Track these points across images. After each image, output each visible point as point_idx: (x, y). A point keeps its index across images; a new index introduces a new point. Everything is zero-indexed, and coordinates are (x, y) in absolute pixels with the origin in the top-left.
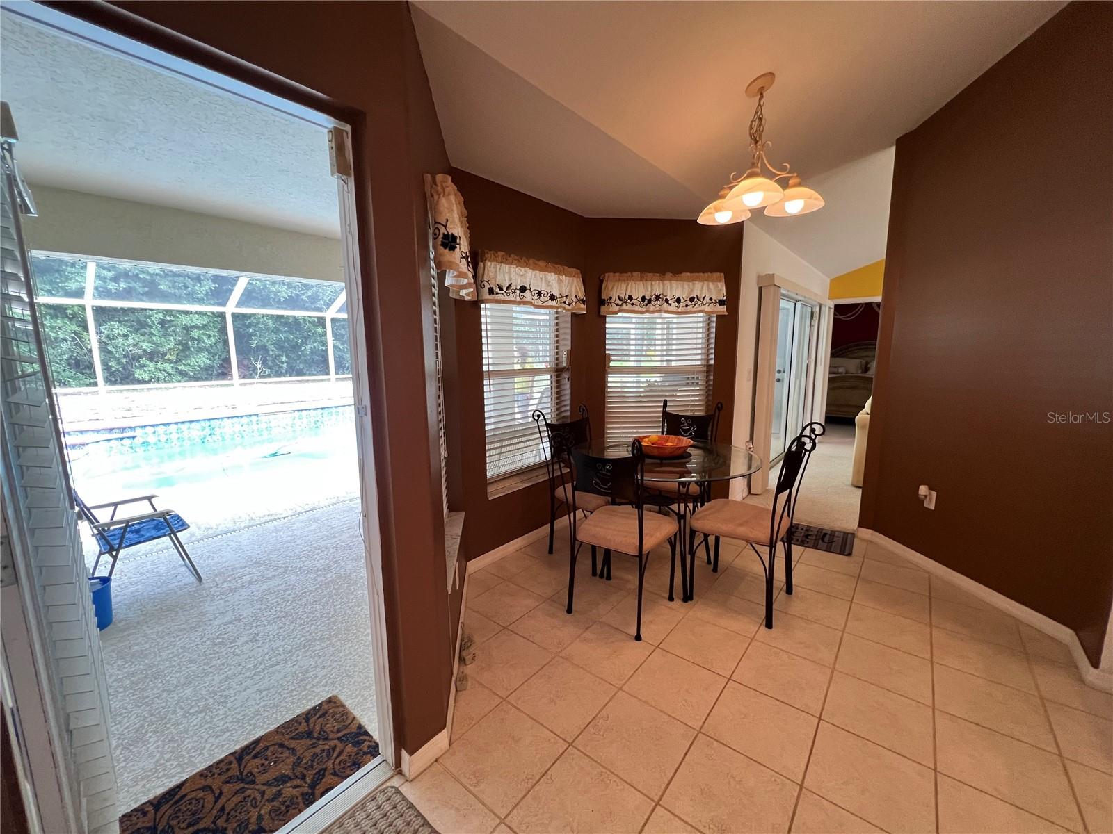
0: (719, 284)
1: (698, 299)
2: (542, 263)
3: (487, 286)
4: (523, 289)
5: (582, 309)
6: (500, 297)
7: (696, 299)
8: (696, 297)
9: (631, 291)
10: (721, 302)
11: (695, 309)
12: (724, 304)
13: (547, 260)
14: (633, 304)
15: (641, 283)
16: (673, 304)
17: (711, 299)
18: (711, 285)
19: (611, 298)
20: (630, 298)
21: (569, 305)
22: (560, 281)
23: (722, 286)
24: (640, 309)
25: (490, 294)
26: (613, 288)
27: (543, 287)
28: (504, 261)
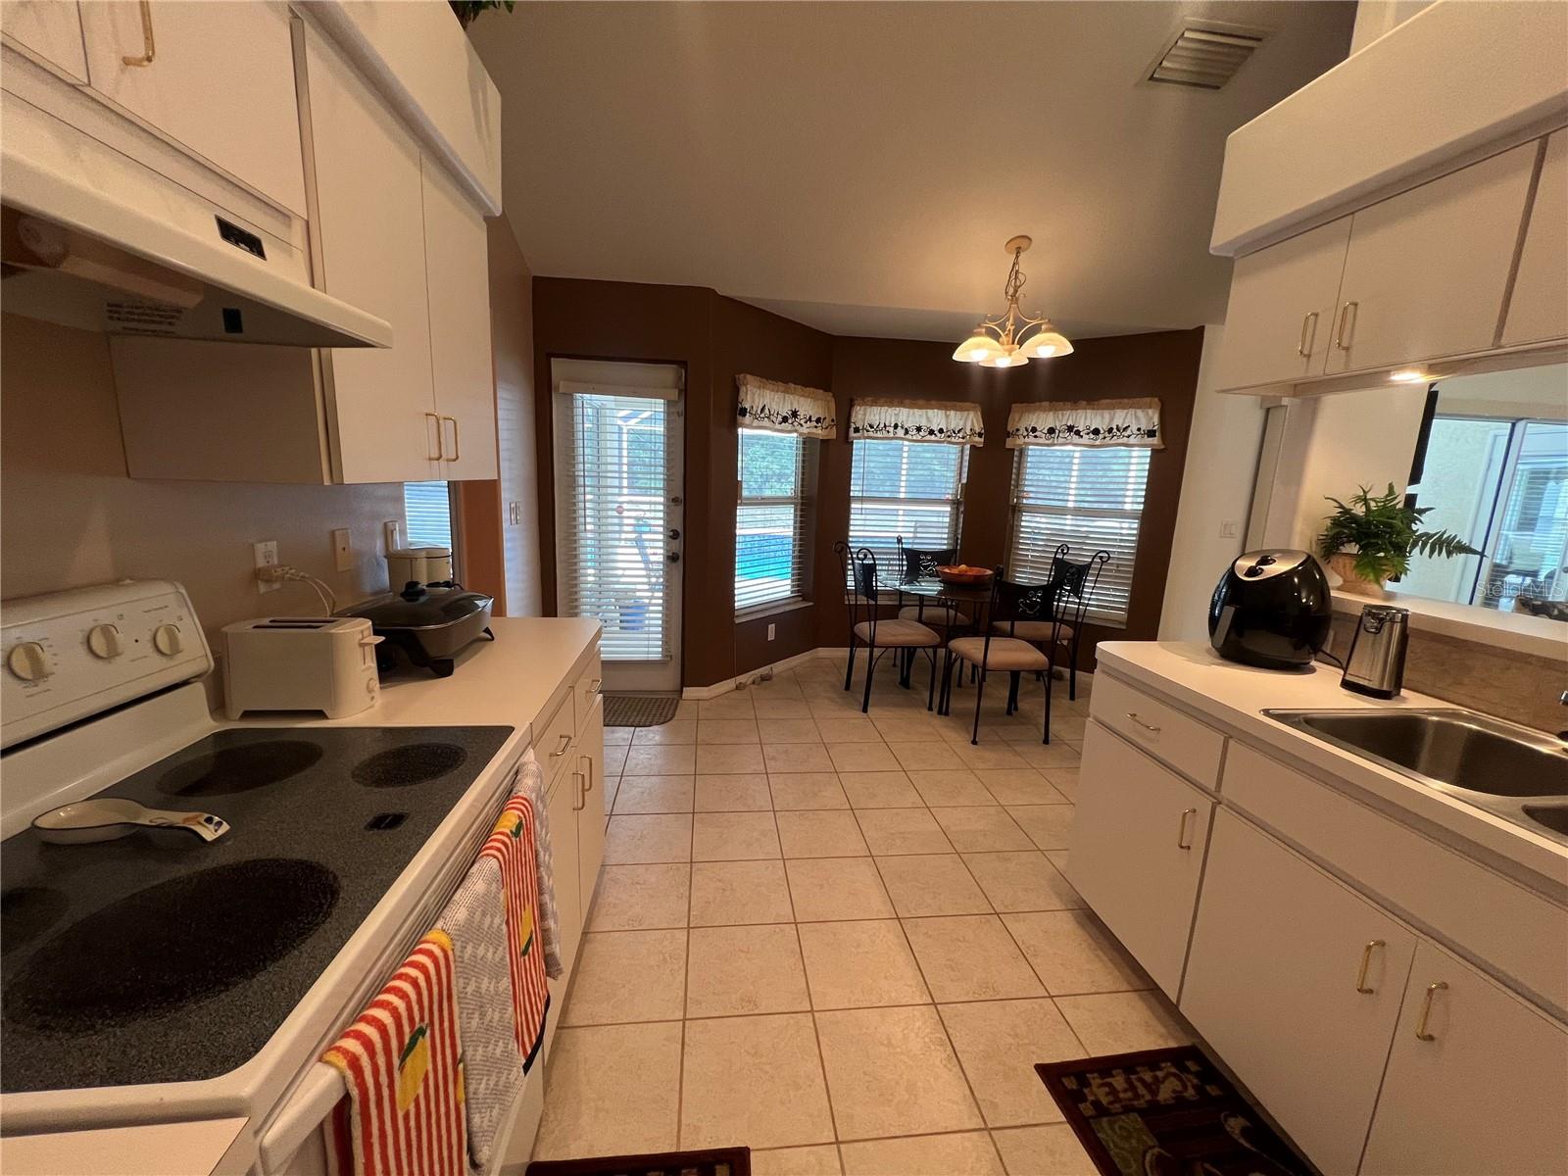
0: (1150, 411)
1: (1118, 430)
2: (921, 402)
3: (853, 426)
4: (896, 426)
5: (979, 441)
6: (871, 434)
7: (1115, 430)
8: (1115, 427)
9: (1036, 423)
10: (1151, 434)
11: (1112, 442)
12: (1155, 436)
13: (928, 399)
14: (1036, 437)
15: (1051, 413)
16: (1085, 436)
17: (1139, 429)
18: (1140, 413)
19: (1018, 430)
20: (1034, 430)
21: (963, 438)
22: (947, 416)
23: (1154, 413)
24: (1047, 442)
25: (855, 432)
26: (1020, 419)
27: (924, 423)
28: (875, 403)
